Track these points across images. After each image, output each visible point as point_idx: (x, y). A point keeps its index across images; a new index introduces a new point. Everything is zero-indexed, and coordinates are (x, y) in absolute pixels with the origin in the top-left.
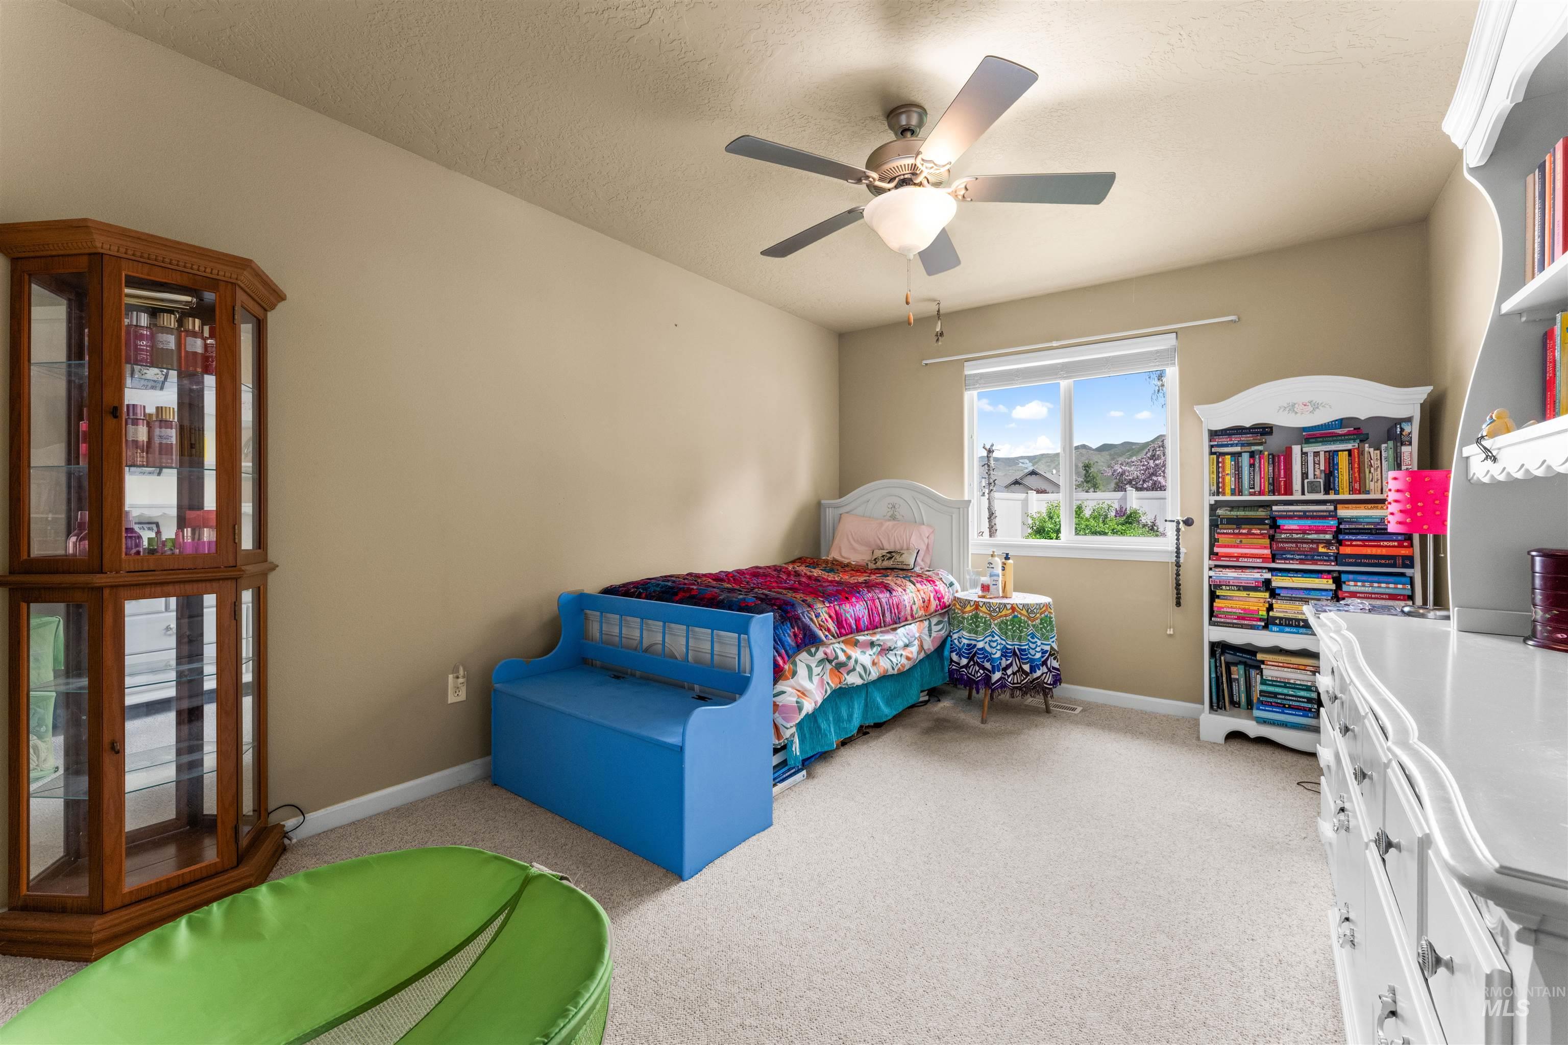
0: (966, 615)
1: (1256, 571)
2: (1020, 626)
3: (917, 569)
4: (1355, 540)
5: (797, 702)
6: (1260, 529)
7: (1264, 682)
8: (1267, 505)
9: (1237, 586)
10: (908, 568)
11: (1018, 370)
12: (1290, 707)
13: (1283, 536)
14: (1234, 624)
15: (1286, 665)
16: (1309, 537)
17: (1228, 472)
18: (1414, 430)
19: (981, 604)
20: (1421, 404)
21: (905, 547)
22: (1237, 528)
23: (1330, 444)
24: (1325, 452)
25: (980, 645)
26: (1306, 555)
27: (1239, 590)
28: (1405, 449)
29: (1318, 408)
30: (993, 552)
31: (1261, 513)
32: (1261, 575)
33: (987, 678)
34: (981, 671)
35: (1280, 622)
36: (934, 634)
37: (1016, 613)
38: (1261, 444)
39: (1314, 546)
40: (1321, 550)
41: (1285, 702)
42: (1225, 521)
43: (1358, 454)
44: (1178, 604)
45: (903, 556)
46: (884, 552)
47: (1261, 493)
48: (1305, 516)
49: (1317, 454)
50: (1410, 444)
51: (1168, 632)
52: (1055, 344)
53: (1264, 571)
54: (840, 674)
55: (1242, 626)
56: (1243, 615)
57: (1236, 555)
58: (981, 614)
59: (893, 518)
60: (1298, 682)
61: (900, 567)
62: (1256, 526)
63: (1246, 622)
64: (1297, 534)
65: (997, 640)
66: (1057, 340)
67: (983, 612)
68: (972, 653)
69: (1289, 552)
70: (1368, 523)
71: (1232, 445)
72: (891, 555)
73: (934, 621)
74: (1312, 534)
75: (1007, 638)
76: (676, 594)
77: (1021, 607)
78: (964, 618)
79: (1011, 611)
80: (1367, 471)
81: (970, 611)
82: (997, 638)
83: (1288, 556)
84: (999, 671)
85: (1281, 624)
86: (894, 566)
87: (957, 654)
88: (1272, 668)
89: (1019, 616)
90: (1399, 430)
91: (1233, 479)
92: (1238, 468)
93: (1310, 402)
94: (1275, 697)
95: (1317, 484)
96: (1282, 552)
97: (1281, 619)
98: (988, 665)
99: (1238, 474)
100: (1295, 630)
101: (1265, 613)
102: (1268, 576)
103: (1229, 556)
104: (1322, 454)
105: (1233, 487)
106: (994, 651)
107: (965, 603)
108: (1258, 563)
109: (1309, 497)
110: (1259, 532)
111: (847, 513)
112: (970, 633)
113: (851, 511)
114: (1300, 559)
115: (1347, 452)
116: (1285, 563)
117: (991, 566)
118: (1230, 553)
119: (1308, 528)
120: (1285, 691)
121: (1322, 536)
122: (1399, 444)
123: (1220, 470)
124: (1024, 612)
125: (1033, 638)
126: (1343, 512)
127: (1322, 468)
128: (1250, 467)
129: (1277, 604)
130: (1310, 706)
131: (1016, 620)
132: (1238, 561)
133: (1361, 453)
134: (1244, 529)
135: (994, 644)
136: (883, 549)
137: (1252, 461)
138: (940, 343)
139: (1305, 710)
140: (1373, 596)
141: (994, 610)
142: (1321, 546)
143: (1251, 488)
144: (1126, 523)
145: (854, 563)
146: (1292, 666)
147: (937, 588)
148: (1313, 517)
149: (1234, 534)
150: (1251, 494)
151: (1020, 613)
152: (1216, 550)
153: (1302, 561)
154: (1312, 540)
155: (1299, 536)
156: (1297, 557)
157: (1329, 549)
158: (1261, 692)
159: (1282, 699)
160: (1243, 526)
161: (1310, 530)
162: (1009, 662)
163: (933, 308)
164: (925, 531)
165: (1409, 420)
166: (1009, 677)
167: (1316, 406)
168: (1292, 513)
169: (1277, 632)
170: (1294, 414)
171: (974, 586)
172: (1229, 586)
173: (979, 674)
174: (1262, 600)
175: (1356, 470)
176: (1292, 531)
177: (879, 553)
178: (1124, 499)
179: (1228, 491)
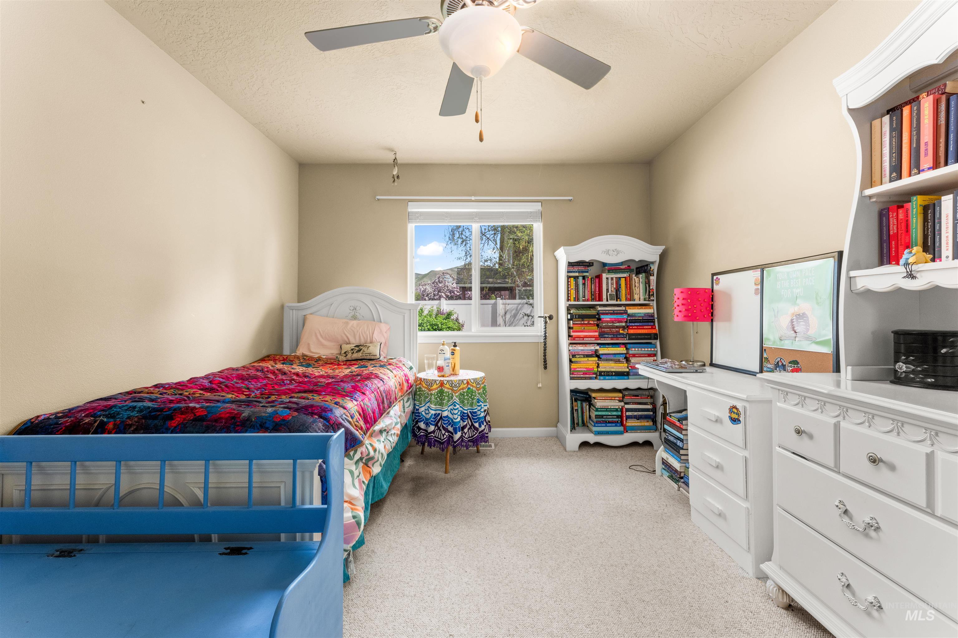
0: (433, 392)
1: (592, 345)
2: (472, 395)
3: (382, 358)
4: (634, 326)
5: (354, 517)
6: (593, 321)
7: (597, 410)
8: (593, 307)
9: (583, 355)
10: (375, 358)
11: (447, 213)
12: (609, 422)
13: (604, 324)
14: (581, 377)
15: (606, 398)
16: (616, 325)
17: (572, 287)
18: (655, 268)
19: (445, 382)
20: (660, 255)
21: (369, 340)
22: (583, 321)
23: (618, 274)
24: (616, 278)
25: (445, 414)
26: (614, 335)
27: (584, 357)
28: (651, 278)
29: (619, 253)
30: (444, 342)
31: (592, 312)
32: (595, 348)
33: (451, 437)
34: (447, 434)
35: (604, 374)
36: (406, 410)
37: (469, 386)
38: (587, 272)
39: (618, 330)
40: (621, 332)
41: (606, 420)
42: (577, 316)
43: (630, 279)
44: (545, 368)
45: (370, 348)
46: (352, 346)
47: (588, 300)
48: (614, 313)
49: (612, 279)
50: (653, 276)
51: (539, 386)
52: (473, 198)
53: (595, 345)
54: (368, 469)
55: (585, 378)
56: (587, 372)
57: (582, 336)
58: (446, 390)
59: (354, 318)
60: (612, 407)
61: (368, 357)
62: (591, 319)
63: (587, 376)
64: (610, 323)
65: (458, 408)
66: (475, 195)
67: (447, 389)
68: (438, 419)
69: (607, 334)
70: (639, 317)
71: (574, 272)
72: (359, 348)
73: (406, 399)
74: (616, 323)
75: (464, 405)
76: (170, 418)
77: (472, 381)
78: (431, 394)
79: (466, 385)
80: (634, 288)
81: (436, 389)
82: (458, 406)
83: (606, 336)
84: (459, 431)
85: (604, 375)
86: (363, 357)
87: (424, 423)
88: (600, 401)
89: (471, 388)
90: (649, 268)
91: (574, 292)
92: (577, 285)
93: (616, 250)
94: (603, 418)
95: (613, 295)
96: (603, 334)
97: (604, 372)
98: (450, 429)
99: (577, 289)
100: (610, 377)
101: (596, 370)
102: (598, 348)
103: (579, 337)
104: (614, 279)
105: (574, 297)
106: (456, 416)
107: (429, 383)
108: (593, 340)
109: (610, 302)
110: (593, 322)
111: (311, 314)
112: (436, 405)
113: (315, 312)
114: (611, 337)
115: (624, 279)
116: (605, 340)
117: (443, 352)
118: (579, 336)
119: (614, 320)
120: (607, 413)
121: (621, 324)
122: (649, 275)
123: (569, 286)
124: (474, 385)
125: (478, 402)
126: (631, 311)
127: (615, 287)
128: (583, 285)
129: (602, 364)
130: (617, 420)
131: (469, 391)
132: (583, 340)
133: (631, 279)
134: (586, 321)
135: (456, 412)
136: (350, 344)
137: (584, 282)
138: (396, 184)
139: (615, 423)
140: (642, 355)
141: (455, 385)
142: (621, 329)
143: (583, 297)
144: (447, 318)
145: (324, 357)
146: (609, 398)
147: (405, 372)
148: (617, 314)
149: (581, 324)
150: (583, 301)
151: (472, 386)
152: (572, 334)
153: (612, 339)
154: (617, 326)
155: (611, 324)
156: (610, 336)
157: (624, 331)
158: (596, 416)
159: (606, 418)
160: (585, 319)
161: (615, 321)
162: (465, 423)
163: (390, 157)
164: (384, 327)
165: (653, 263)
166: (465, 434)
167: (618, 252)
168: (608, 312)
169: (603, 380)
170: (608, 256)
171: (430, 366)
172: (579, 355)
173: (445, 436)
174: (595, 362)
175: (629, 288)
176: (607, 322)
177: (346, 348)
178: (440, 304)
179: (572, 299)
